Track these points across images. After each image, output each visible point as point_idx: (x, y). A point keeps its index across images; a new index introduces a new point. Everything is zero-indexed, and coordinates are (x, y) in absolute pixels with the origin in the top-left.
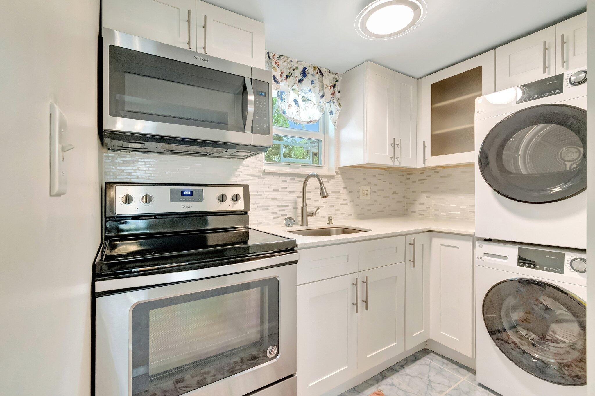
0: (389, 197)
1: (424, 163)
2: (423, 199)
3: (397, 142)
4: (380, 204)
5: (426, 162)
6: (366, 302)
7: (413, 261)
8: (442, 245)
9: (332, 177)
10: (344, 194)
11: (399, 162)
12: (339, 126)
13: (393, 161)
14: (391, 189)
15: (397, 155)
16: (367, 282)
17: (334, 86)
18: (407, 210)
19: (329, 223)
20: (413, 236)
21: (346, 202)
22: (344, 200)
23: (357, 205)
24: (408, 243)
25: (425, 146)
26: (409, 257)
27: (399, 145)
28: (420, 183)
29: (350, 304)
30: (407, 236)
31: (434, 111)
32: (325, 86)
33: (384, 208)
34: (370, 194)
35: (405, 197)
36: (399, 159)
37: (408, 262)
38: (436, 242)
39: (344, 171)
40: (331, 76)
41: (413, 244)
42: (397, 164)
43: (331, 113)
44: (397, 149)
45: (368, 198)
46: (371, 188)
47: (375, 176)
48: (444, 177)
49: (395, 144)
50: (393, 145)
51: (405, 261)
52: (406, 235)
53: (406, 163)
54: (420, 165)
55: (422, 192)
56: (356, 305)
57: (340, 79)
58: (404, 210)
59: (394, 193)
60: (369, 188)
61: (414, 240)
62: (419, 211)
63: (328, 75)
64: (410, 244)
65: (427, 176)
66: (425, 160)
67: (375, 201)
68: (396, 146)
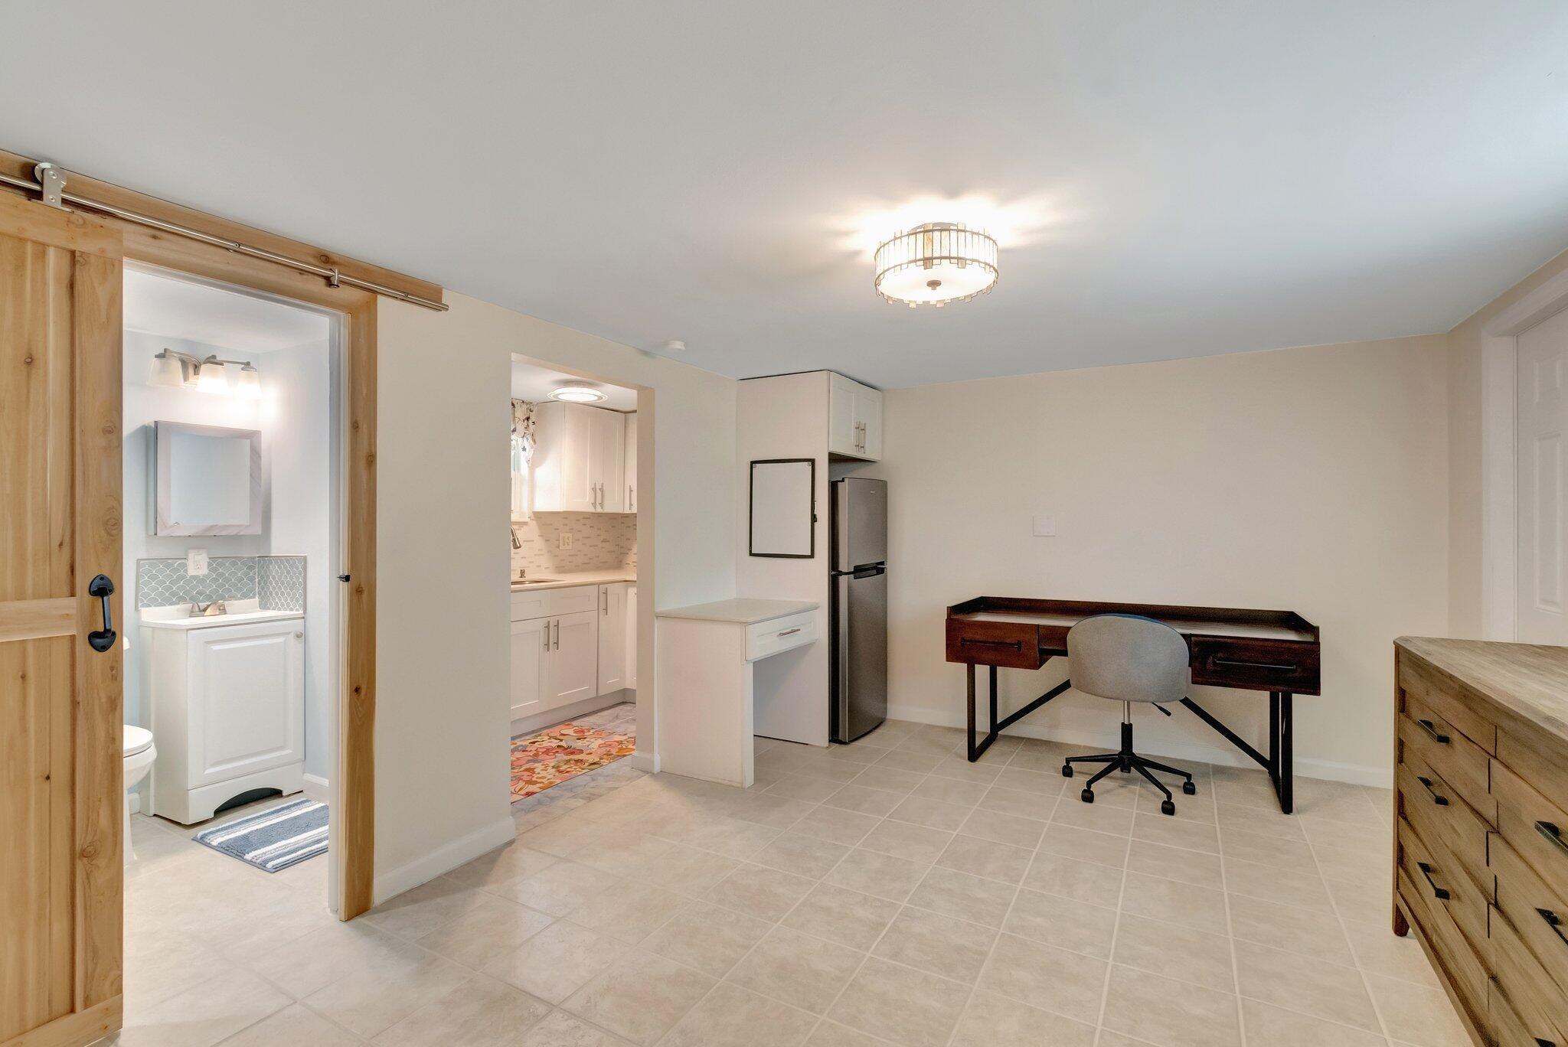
0: (597, 546)
1: (630, 508)
3: (598, 486)
4: (585, 555)
5: (633, 507)
6: (557, 643)
7: (606, 609)
9: (525, 523)
10: (539, 543)
11: (602, 507)
12: (533, 465)
13: (595, 508)
14: (600, 535)
15: (599, 500)
16: (557, 626)
17: (528, 419)
18: (621, 561)
19: (521, 577)
20: (606, 585)
21: (542, 552)
22: (539, 550)
23: (555, 556)
24: (602, 591)
25: (631, 491)
26: (602, 606)
27: (601, 490)
29: (542, 645)
30: (600, 586)
32: (517, 420)
33: (591, 559)
34: (573, 542)
35: (616, 546)
36: (602, 504)
37: (600, 610)
39: (538, 516)
40: (525, 407)
41: (606, 594)
42: (599, 510)
43: (524, 449)
44: (599, 494)
45: (570, 547)
46: (573, 535)
47: (578, 520)
49: (597, 489)
50: (594, 489)
51: (598, 609)
52: (599, 584)
53: (609, 508)
54: (625, 510)
56: (548, 645)
57: (535, 410)
58: (617, 562)
59: (604, 541)
60: (570, 535)
61: (609, 587)
63: (521, 406)
64: (604, 593)
66: (631, 505)
67: (579, 551)
68: (599, 491)
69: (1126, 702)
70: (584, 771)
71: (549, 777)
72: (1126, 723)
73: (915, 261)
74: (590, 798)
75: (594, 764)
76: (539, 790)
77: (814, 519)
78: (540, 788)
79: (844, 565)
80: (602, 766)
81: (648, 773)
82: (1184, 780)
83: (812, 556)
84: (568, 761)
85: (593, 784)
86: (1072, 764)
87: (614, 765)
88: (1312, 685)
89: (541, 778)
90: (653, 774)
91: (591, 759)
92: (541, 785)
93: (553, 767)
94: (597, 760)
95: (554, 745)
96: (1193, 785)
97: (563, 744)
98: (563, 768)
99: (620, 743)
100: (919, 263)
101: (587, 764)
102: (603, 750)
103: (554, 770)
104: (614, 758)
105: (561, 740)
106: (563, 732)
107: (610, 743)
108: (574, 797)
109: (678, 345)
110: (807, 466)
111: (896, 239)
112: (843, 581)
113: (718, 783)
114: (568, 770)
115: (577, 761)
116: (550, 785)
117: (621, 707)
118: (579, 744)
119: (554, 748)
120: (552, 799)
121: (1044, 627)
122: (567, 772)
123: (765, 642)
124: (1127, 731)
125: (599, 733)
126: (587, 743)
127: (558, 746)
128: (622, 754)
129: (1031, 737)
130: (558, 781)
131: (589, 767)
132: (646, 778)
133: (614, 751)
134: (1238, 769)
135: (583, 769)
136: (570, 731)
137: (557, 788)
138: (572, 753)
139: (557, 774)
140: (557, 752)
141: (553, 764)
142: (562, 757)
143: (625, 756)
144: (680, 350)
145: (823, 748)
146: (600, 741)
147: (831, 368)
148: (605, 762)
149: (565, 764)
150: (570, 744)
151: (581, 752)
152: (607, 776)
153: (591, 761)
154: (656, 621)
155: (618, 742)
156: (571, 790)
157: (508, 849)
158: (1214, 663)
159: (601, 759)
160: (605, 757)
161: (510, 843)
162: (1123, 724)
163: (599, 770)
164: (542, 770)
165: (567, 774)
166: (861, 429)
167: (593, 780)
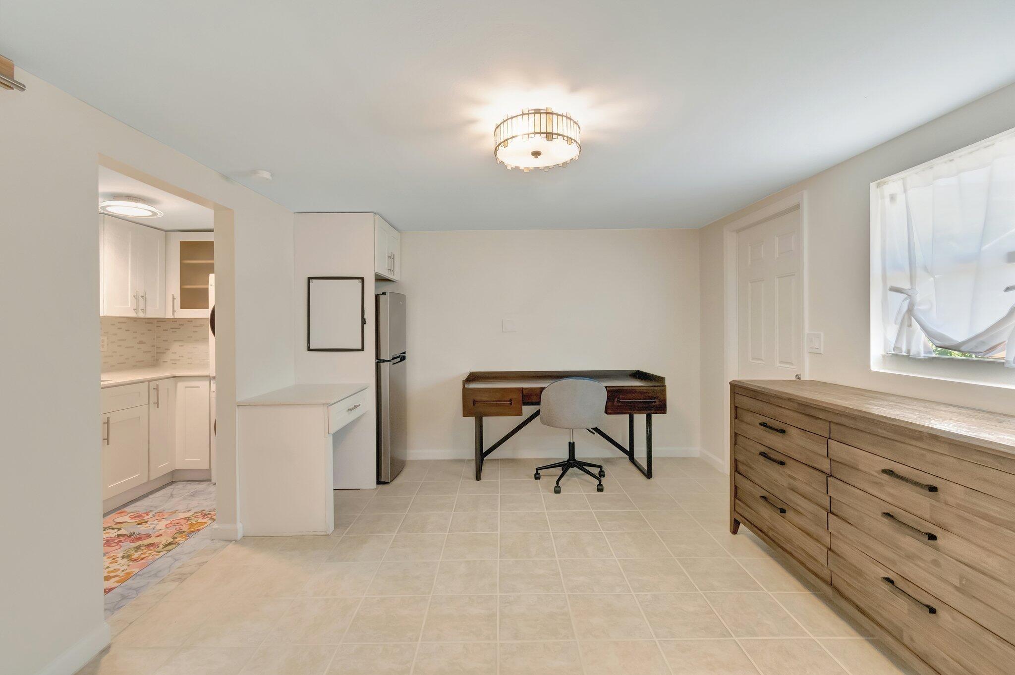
0: (133, 347)
1: (173, 314)
2: (175, 347)
3: (140, 294)
4: (122, 356)
5: (176, 314)
6: (108, 439)
7: (157, 403)
8: (186, 387)
11: (145, 313)
13: (137, 313)
14: (136, 338)
15: (141, 306)
16: (108, 423)
18: (158, 360)
20: (157, 382)
24: (151, 388)
25: (174, 299)
26: (153, 399)
27: (144, 297)
28: (173, 332)
30: (151, 383)
31: (183, 267)
33: (127, 359)
34: (108, 345)
35: (154, 346)
36: (144, 310)
37: (152, 405)
38: (181, 385)
41: (157, 389)
42: (140, 315)
44: (141, 301)
45: (103, 349)
46: (108, 339)
47: (114, 325)
48: (198, 326)
49: (139, 296)
50: (136, 297)
51: (149, 404)
52: (149, 381)
53: (150, 314)
54: (169, 315)
55: (175, 341)
58: (154, 360)
59: (140, 343)
60: (105, 338)
61: (157, 385)
62: (171, 360)
64: (154, 389)
65: (180, 325)
66: (174, 311)
67: (114, 352)
68: (140, 298)
69: (571, 430)
70: (162, 554)
71: (122, 568)
72: (571, 442)
73: (540, 133)
74: (181, 578)
75: (170, 544)
76: (117, 584)
77: (364, 322)
78: (118, 582)
79: (385, 355)
80: (179, 544)
81: (231, 541)
82: (599, 469)
83: (362, 349)
84: (138, 548)
85: (178, 564)
86: (539, 471)
87: (193, 540)
88: (662, 408)
89: (113, 572)
90: (236, 541)
91: (163, 540)
92: (117, 579)
93: (123, 557)
94: (170, 540)
95: (113, 536)
96: (603, 472)
97: (123, 532)
98: (136, 555)
99: (188, 519)
100: (543, 135)
101: (161, 547)
102: (173, 530)
103: (125, 560)
104: (188, 535)
105: (120, 529)
106: (117, 520)
107: (177, 522)
108: (163, 581)
109: (266, 175)
110: (358, 283)
111: (523, 114)
112: (385, 367)
113: (303, 536)
114: (143, 556)
115: (148, 546)
116: (128, 576)
117: (172, 486)
118: (143, 529)
119: (115, 539)
120: (137, 590)
121: (526, 389)
122: (142, 559)
123: (340, 418)
124: (572, 446)
125: (160, 515)
126: (152, 526)
127: (119, 536)
128: (194, 530)
129: (503, 458)
130: (137, 570)
131: (165, 549)
132: (231, 546)
133: (185, 528)
134: (613, 458)
135: (160, 552)
136: (126, 518)
137: (138, 577)
138: (139, 539)
139: (131, 563)
140: (120, 541)
141: (121, 555)
142: (128, 545)
143: (199, 530)
144: (267, 179)
145: (373, 489)
146: (164, 523)
147: (376, 211)
148: (180, 539)
149: (136, 551)
150: (132, 531)
151: (148, 536)
152: (190, 553)
153: (164, 542)
154: (237, 410)
155: (185, 519)
156: (156, 575)
157: (106, 657)
158: (618, 401)
159: (175, 538)
160: (177, 535)
161: (106, 650)
162: (570, 443)
163: (178, 549)
164: (111, 563)
165: (143, 561)
166: (391, 257)
167: (176, 560)
